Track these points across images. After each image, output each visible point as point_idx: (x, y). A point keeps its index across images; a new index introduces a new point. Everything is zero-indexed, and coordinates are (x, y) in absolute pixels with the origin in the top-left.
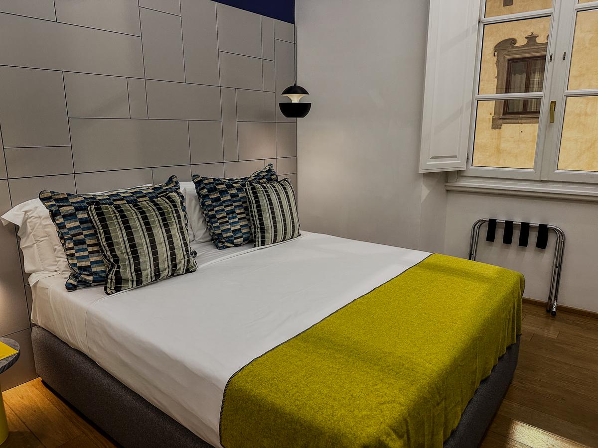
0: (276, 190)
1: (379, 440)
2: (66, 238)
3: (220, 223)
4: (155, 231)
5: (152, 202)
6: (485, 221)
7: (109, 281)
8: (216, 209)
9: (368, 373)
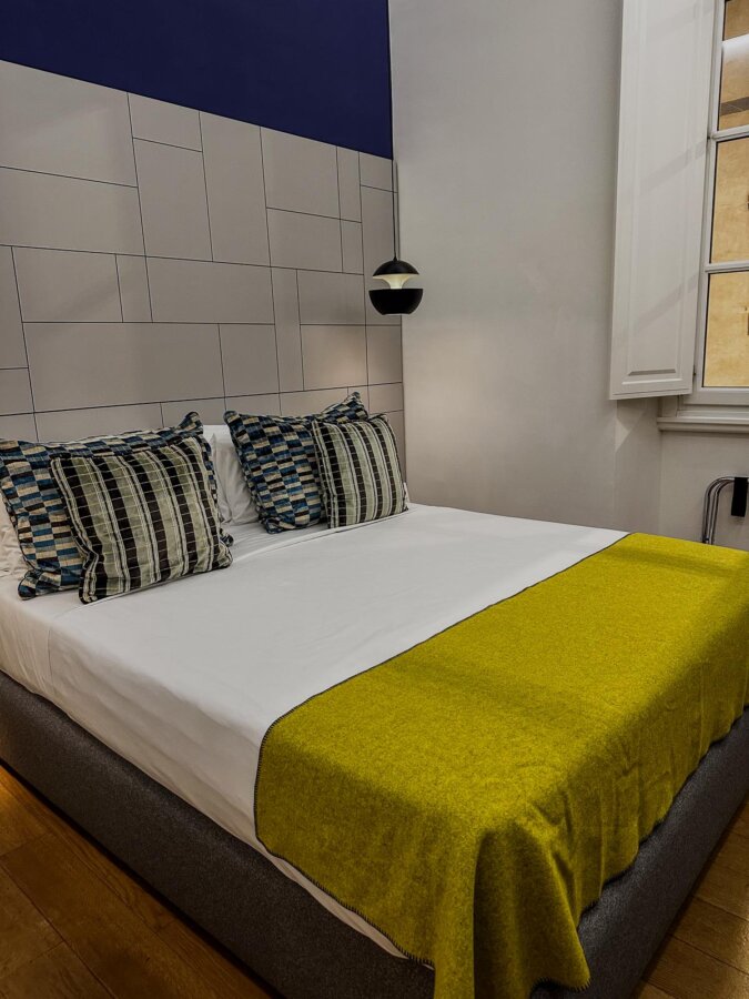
0: (363, 434)
1: (514, 824)
2: (17, 512)
3: (271, 491)
4: (160, 500)
5: (154, 452)
6: (728, 482)
7: (87, 581)
8: (264, 467)
9: (501, 718)
